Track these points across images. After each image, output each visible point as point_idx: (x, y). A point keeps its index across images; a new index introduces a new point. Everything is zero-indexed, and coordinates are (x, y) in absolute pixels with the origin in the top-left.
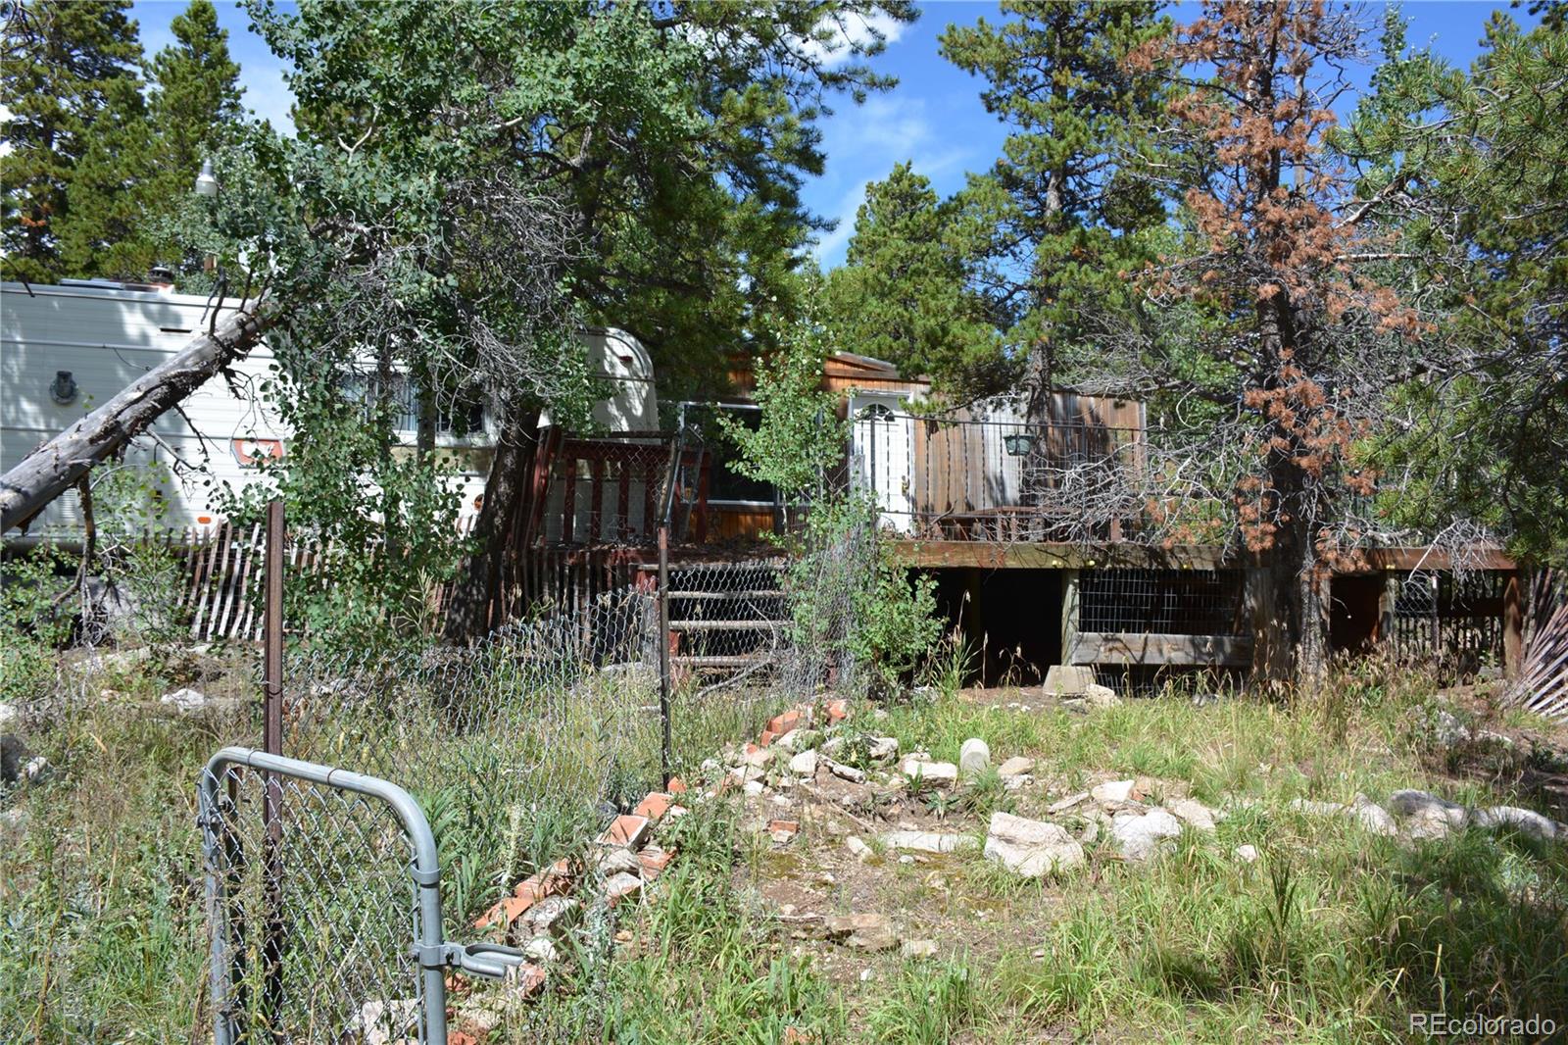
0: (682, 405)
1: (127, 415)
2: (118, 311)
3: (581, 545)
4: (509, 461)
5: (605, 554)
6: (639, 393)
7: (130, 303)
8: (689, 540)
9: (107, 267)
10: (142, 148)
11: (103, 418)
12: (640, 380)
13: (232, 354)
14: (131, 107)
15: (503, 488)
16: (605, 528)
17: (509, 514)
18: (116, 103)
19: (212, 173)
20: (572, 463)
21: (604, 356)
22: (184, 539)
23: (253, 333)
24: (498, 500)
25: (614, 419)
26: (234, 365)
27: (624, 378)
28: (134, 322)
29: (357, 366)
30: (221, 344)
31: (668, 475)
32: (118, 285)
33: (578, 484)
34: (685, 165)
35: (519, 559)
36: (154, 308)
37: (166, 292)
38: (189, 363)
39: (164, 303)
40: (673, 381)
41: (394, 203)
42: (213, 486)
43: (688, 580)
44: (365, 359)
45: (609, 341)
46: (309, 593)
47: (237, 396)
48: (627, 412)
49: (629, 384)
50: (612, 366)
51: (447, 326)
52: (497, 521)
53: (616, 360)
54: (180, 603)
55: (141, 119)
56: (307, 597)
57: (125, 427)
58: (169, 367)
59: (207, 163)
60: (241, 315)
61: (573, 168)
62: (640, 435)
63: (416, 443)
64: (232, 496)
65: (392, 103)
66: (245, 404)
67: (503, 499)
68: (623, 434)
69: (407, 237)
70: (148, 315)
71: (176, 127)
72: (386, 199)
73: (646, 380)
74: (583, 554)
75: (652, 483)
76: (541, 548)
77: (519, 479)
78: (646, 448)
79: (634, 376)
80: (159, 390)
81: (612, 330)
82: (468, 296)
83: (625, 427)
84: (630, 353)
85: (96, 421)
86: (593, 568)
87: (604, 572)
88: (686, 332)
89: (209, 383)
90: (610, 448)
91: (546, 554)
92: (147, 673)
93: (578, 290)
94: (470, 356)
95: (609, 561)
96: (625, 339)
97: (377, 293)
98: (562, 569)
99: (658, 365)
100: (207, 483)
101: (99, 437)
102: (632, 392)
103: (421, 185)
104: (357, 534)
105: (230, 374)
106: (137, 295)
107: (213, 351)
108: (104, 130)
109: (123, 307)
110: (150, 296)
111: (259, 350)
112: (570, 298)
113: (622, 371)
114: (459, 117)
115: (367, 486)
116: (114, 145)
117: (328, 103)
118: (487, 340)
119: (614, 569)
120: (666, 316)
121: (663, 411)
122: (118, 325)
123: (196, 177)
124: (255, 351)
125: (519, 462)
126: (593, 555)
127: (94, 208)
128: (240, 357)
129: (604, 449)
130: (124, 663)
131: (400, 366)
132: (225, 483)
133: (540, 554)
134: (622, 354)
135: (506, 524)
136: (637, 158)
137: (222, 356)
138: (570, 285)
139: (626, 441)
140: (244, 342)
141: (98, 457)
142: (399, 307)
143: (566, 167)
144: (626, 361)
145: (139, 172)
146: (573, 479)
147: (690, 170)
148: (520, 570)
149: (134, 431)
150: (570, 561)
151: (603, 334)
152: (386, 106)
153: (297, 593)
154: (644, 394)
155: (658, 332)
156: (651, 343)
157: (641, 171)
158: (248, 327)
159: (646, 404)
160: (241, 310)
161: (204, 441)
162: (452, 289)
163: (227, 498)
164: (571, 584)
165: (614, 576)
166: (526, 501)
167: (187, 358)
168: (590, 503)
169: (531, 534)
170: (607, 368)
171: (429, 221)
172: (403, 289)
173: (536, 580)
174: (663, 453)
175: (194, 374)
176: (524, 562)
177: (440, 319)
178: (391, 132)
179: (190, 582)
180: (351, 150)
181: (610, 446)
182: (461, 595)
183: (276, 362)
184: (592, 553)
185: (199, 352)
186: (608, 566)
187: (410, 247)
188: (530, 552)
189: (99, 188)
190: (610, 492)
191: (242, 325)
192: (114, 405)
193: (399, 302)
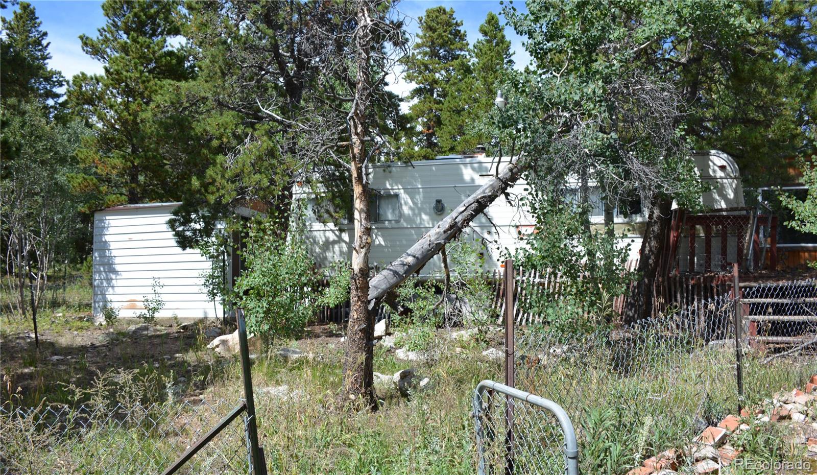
0: (760, 190)
1: (460, 219)
2: (461, 169)
3: (698, 273)
4: (656, 228)
5: (712, 278)
6: (731, 185)
7: (465, 164)
8: (765, 269)
9: (459, 148)
10: (471, 90)
11: (449, 221)
12: (731, 178)
13: (507, 185)
14: (465, 71)
15: (653, 243)
16: (713, 263)
17: (657, 258)
18: (459, 71)
19: (502, 96)
20: (693, 227)
21: (709, 166)
22: (494, 275)
23: (517, 174)
24: (650, 250)
25: (716, 201)
26: (509, 190)
27: (721, 178)
28: (468, 173)
29: (568, 185)
30: (502, 181)
31: (749, 231)
32: (460, 156)
33: (696, 239)
34: (750, 51)
35: (663, 281)
36: (476, 165)
37: (481, 157)
38: (487, 191)
39: (480, 163)
40: (753, 176)
41: (581, 98)
42: (500, 250)
43: (753, 293)
44: (573, 180)
45: (711, 157)
46: (548, 302)
47: (511, 205)
48: (724, 197)
49: (725, 181)
50: (714, 171)
51: (616, 160)
52: (651, 261)
53: (716, 168)
54: (493, 307)
55: (469, 76)
56: (546, 304)
57: (459, 224)
58: (478, 194)
59: (499, 92)
60: (511, 165)
61: (683, 64)
62: (732, 209)
63: (603, 222)
64: (510, 254)
65: (577, 48)
66: (515, 209)
67: (653, 249)
68: (722, 210)
69: (590, 115)
70: (473, 169)
71: (484, 78)
72: (577, 98)
73: (735, 178)
74: (699, 278)
75: (741, 237)
76: (676, 276)
77: (662, 238)
78: (734, 217)
79: (728, 176)
80: (473, 205)
81: (713, 152)
82: (625, 141)
83: (724, 205)
84: (725, 163)
85: (446, 222)
86: (705, 286)
87: (712, 288)
88: (756, 148)
89: (497, 200)
90: (713, 218)
91: (677, 279)
92: (477, 340)
93: (688, 132)
94: (627, 174)
95: (715, 282)
96: (721, 156)
97: (575, 146)
98: (687, 286)
99: (742, 170)
100: (498, 248)
101: (448, 230)
102: (727, 185)
103: (595, 87)
104: (572, 272)
105: (507, 195)
106: (468, 160)
107: (498, 184)
108: (455, 84)
109: (462, 166)
110: (474, 160)
111: (520, 181)
112: (683, 138)
113: (720, 174)
114: (615, 48)
115: (577, 246)
116: (459, 90)
117: (546, 53)
118: (635, 165)
119: (717, 286)
120: (742, 139)
121: (747, 194)
122: (461, 175)
123: (494, 100)
124: (518, 182)
125: (662, 229)
126: (705, 279)
127: (452, 121)
128: (511, 186)
129: (711, 218)
130: (467, 336)
131: (592, 183)
132: (506, 248)
133: (675, 279)
134: (719, 165)
135: (656, 263)
136: (719, 52)
137: (503, 186)
138: (684, 130)
139: (724, 213)
140: (513, 178)
141: (448, 239)
142: (586, 153)
143: (678, 64)
144: (723, 168)
145: (470, 101)
146: (694, 236)
147: (753, 52)
148: (664, 287)
149: (463, 226)
150: (692, 282)
151: (708, 154)
152: (574, 50)
153: (542, 302)
154: (734, 186)
155: (740, 149)
156: (735, 156)
157: (723, 58)
158: (514, 171)
159: (736, 191)
160: (510, 162)
161: (497, 228)
162: (615, 140)
163: (507, 256)
164: (693, 295)
165: (717, 290)
166: (666, 250)
167: (486, 189)
168: (704, 250)
169: (670, 268)
170: (711, 173)
171: (601, 106)
172: (588, 143)
173: (673, 293)
174: (746, 219)
175: (489, 196)
176: (666, 283)
177: (610, 156)
178: (578, 62)
179: (498, 296)
180: (558, 75)
181: (713, 217)
182: (632, 301)
183: (528, 187)
184: (704, 277)
185: (491, 185)
186: (714, 285)
187: (590, 121)
188: (669, 278)
189: (453, 111)
190: (716, 244)
191: (511, 170)
192: (454, 214)
193: (586, 150)
